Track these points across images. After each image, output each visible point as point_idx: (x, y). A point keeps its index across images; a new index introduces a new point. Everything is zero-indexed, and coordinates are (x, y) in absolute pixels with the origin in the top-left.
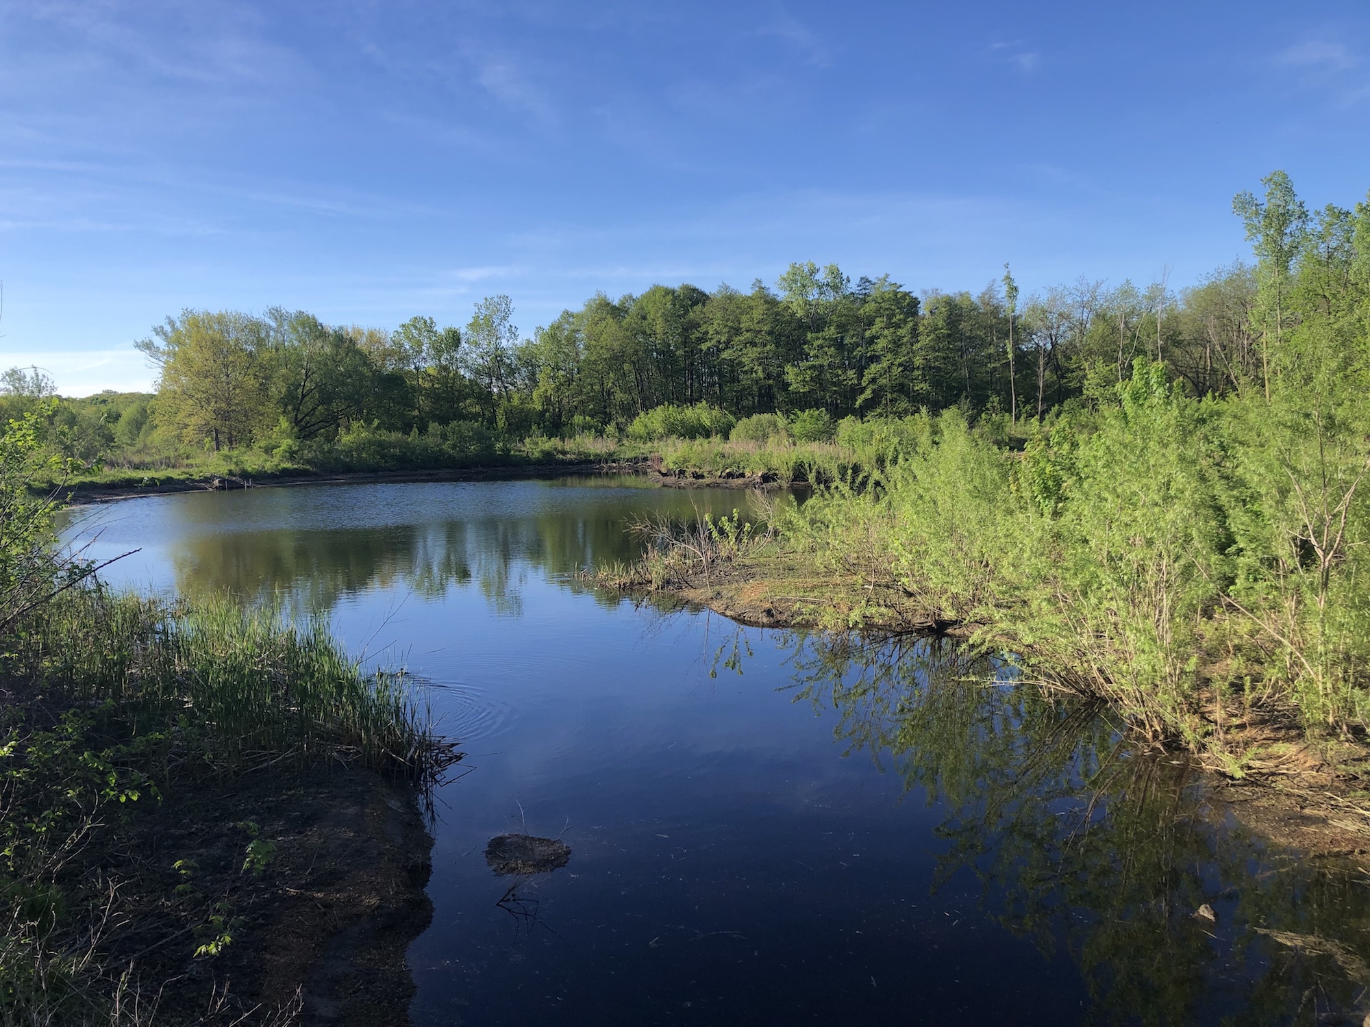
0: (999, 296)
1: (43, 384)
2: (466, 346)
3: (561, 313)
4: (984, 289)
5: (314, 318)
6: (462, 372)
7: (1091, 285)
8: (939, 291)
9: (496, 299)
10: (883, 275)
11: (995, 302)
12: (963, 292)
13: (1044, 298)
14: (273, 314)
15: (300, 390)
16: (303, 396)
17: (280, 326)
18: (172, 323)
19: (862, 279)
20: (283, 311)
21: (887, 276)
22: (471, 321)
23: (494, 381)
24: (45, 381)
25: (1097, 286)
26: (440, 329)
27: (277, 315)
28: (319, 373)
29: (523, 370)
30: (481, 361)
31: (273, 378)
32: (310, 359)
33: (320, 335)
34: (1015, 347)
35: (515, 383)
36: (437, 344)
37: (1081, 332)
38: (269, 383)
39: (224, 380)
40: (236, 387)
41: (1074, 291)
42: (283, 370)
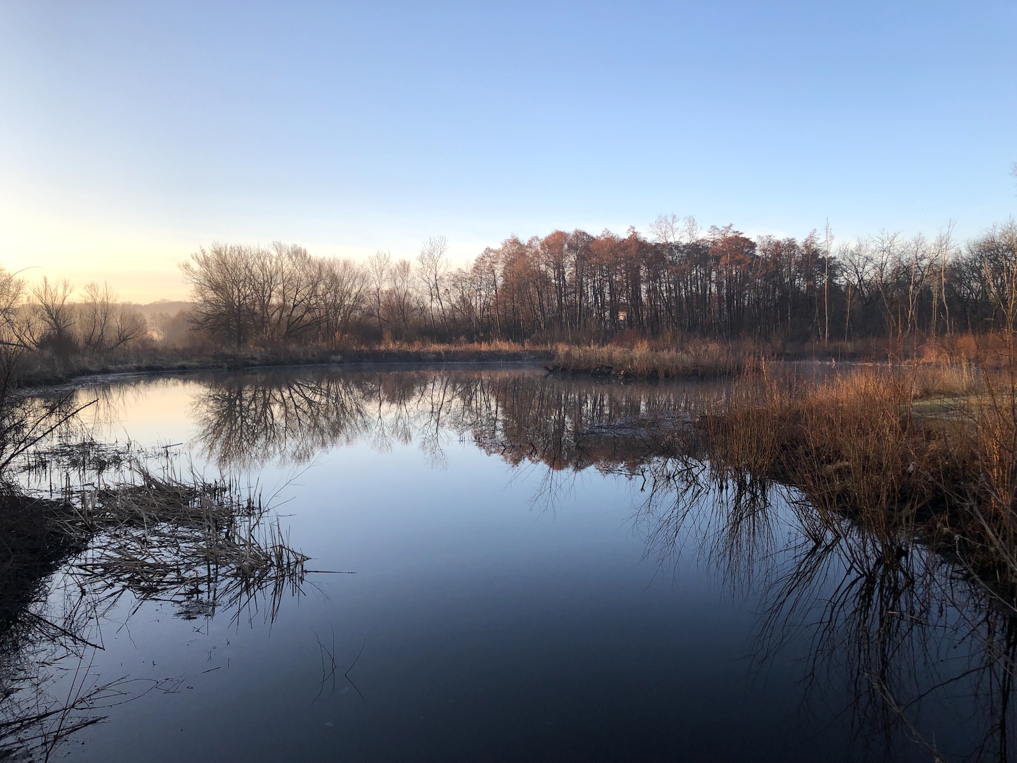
0: (818, 242)
1: (111, 292)
2: (414, 272)
3: (484, 250)
4: (806, 236)
5: (305, 250)
6: (410, 290)
7: (890, 236)
8: (772, 237)
9: (437, 239)
10: (728, 225)
11: (814, 246)
12: (790, 238)
13: (853, 246)
14: (276, 247)
15: (292, 301)
16: (295, 306)
17: (280, 255)
18: (203, 252)
19: (713, 227)
20: (283, 245)
21: (731, 225)
22: (420, 255)
23: (434, 297)
25: (895, 236)
26: (395, 260)
27: (279, 248)
28: (307, 290)
29: (456, 289)
30: (425, 284)
31: (273, 293)
32: (300, 280)
33: (309, 262)
34: (830, 281)
35: (449, 300)
36: (393, 271)
37: (882, 270)
38: (270, 296)
39: (236, 293)
40: (245, 299)
41: (877, 239)
42: (280, 287)
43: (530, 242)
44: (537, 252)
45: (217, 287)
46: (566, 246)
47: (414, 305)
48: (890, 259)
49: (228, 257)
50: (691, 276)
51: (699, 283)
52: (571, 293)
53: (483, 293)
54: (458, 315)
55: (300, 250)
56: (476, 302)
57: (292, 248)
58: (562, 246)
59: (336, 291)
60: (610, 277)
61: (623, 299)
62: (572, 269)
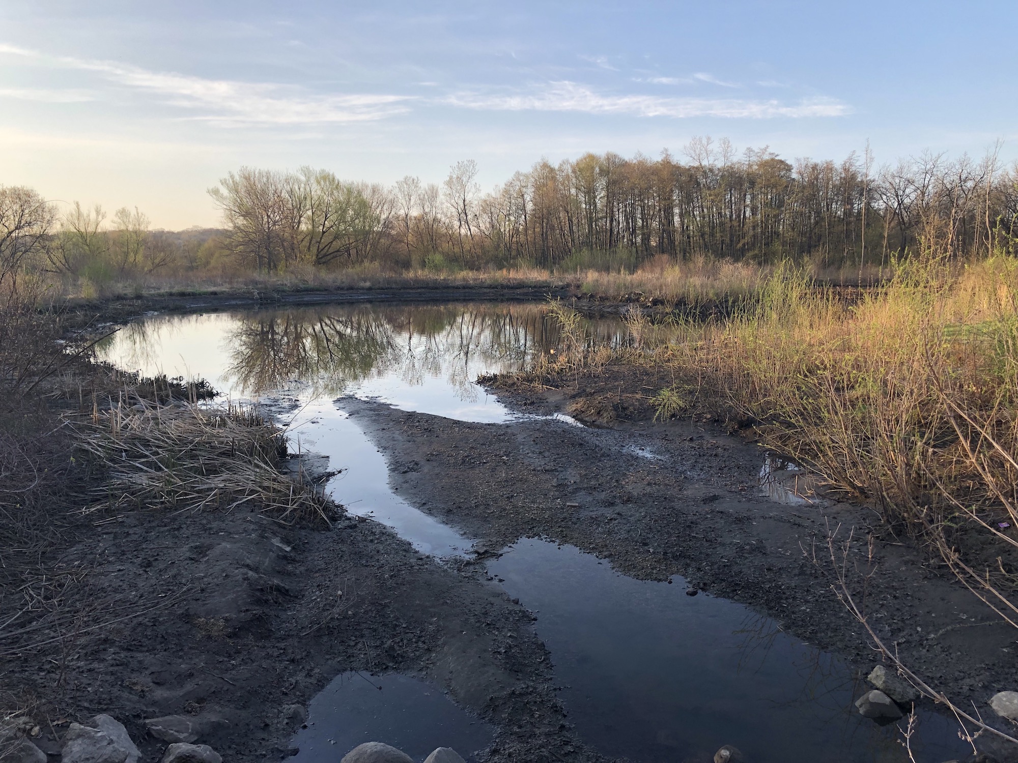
0: (858, 164)
1: (142, 220)
2: (443, 197)
3: (515, 173)
4: (845, 158)
5: (333, 175)
6: (439, 216)
7: (934, 157)
8: (809, 160)
9: (466, 163)
10: (763, 147)
11: (853, 169)
12: (829, 159)
13: (894, 168)
14: (304, 171)
15: (321, 228)
16: (324, 233)
17: (308, 180)
18: (232, 177)
19: (748, 149)
20: (311, 169)
21: (768, 147)
22: (448, 179)
23: (463, 223)
24: (143, 217)
25: (939, 157)
26: (424, 185)
27: (307, 172)
28: (335, 216)
29: (485, 216)
30: (454, 210)
31: (302, 219)
32: (329, 205)
33: (337, 188)
34: (868, 204)
35: (478, 227)
36: (422, 196)
37: (923, 193)
38: (299, 222)
39: (265, 219)
40: (274, 224)
41: (919, 160)
42: (310, 213)
43: (561, 165)
44: (568, 176)
45: (246, 214)
46: (597, 170)
47: (444, 230)
48: (933, 181)
49: (257, 182)
51: (733, 207)
52: (601, 218)
53: (512, 218)
54: (488, 242)
55: (329, 175)
56: (506, 228)
57: (320, 173)
58: (593, 168)
59: (365, 218)
60: (642, 201)
61: (655, 224)
62: (603, 194)
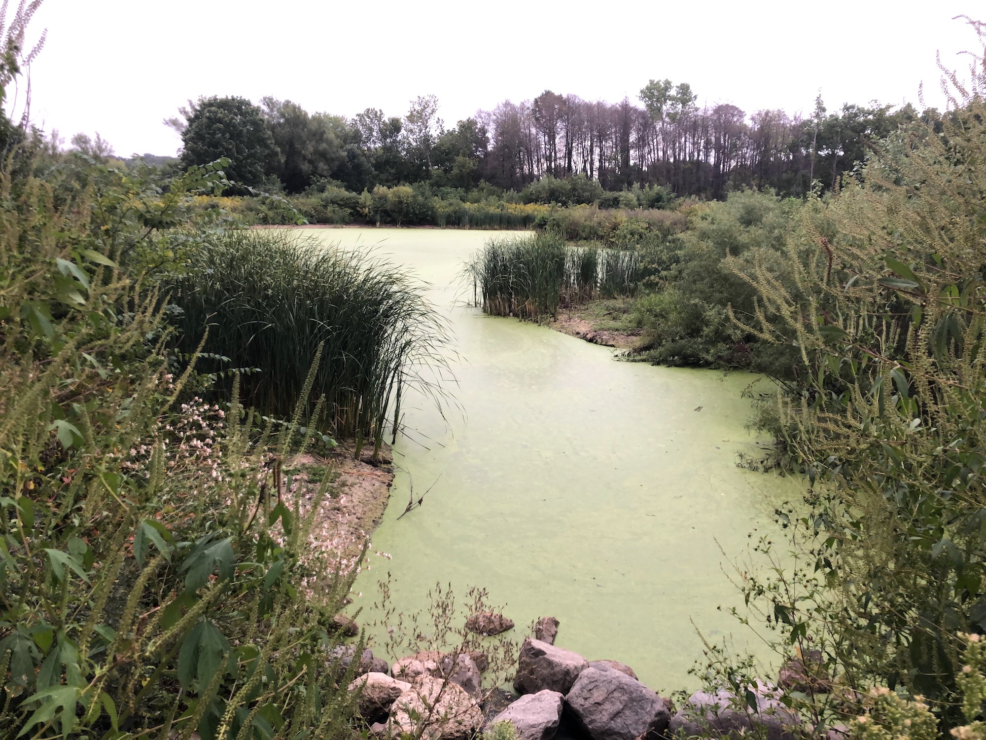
1: (103, 147)
2: (405, 133)
5: (298, 107)
6: (400, 151)
7: (882, 108)
9: (427, 98)
14: (267, 102)
17: (272, 111)
18: (192, 105)
20: (274, 100)
22: (409, 114)
24: (105, 144)
26: (386, 119)
27: (270, 102)
36: (383, 130)
43: (523, 103)
44: (528, 115)
50: (680, 143)
51: (687, 151)
52: (560, 158)
55: (294, 107)
57: (284, 104)
62: (563, 133)
